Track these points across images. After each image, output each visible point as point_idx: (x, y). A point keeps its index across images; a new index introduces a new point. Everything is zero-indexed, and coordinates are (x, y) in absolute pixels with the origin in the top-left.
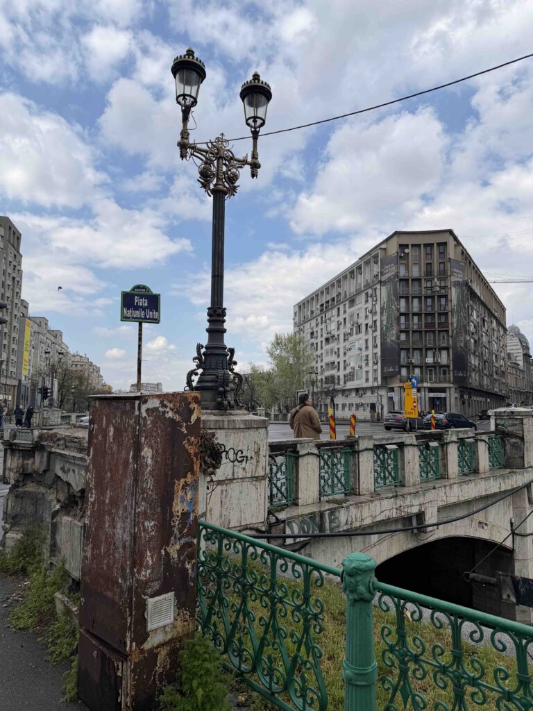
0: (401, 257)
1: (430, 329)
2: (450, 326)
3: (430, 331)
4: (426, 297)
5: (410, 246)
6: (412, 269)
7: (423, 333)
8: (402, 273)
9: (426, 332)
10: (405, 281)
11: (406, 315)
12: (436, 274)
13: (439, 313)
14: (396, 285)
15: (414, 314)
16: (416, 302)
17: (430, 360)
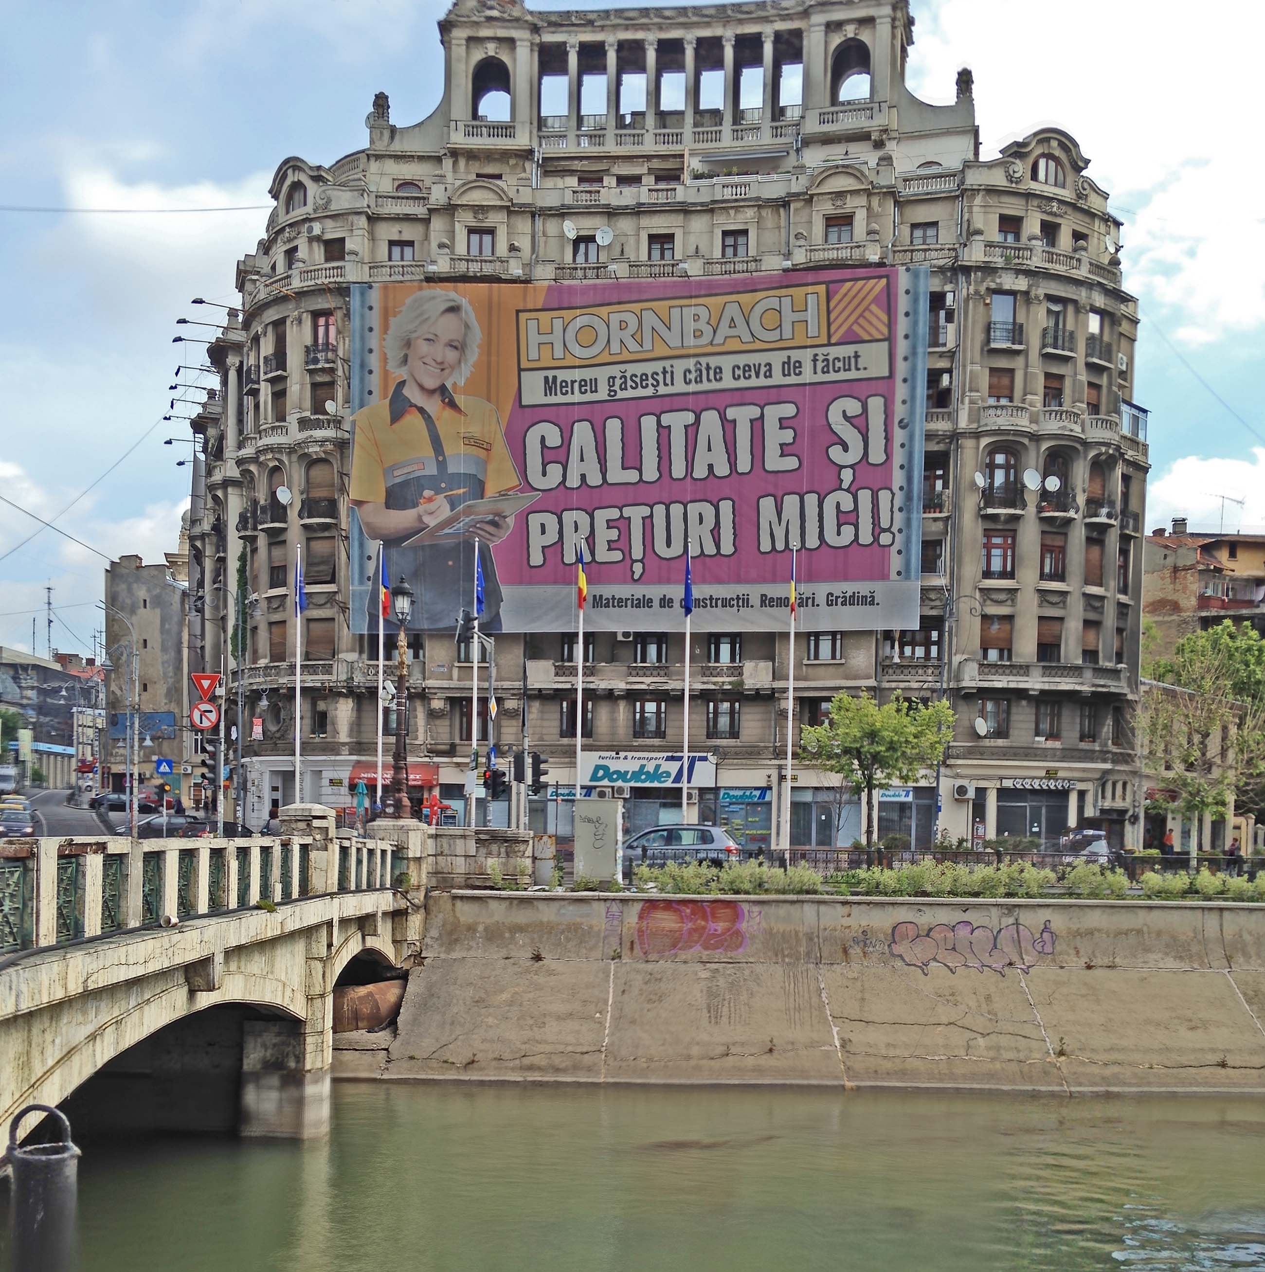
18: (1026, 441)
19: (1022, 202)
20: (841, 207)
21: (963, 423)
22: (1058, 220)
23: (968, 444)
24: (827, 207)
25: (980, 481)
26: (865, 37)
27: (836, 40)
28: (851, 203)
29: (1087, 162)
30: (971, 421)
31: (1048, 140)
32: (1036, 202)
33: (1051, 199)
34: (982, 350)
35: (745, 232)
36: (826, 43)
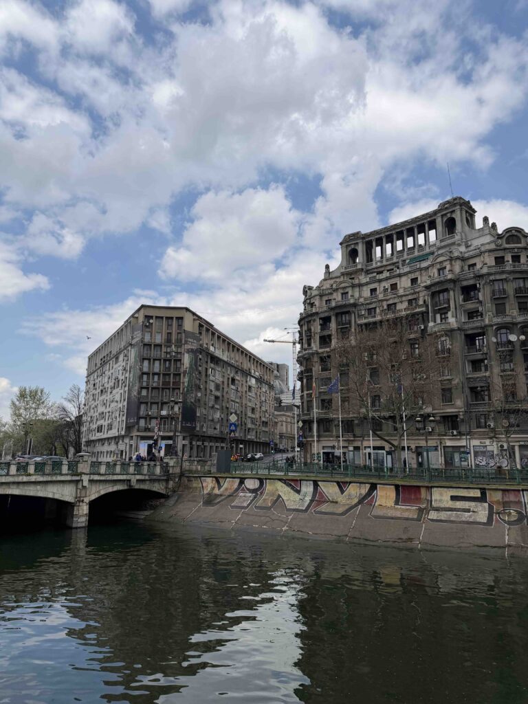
0: (146, 326)
1: (166, 386)
2: (182, 384)
3: (167, 388)
4: (165, 360)
5: (154, 318)
6: (155, 336)
7: (161, 390)
8: (147, 339)
9: (163, 389)
10: (148, 345)
11: (148, 374)
12: (173, 341)
13: (174, 374)
14: (140, 349)
15: (154, 374)
16: (157, 363)
17: (164, 413)
18: (511, 326)
19: (503, 251)
20: (441, 266)
21: (487, 322)
22: (519, 254)
23: (490, 329)
24: (438, 266)
25: (495, 340)
26: (453, 216)
27: (445, 219)
28: (445, 264)
30: (489, 322)
31: (511, 231)
32: (508, 251)
33: (514, 248)
34: (491, 300)
35: (417, 278)
36: (442, 220)
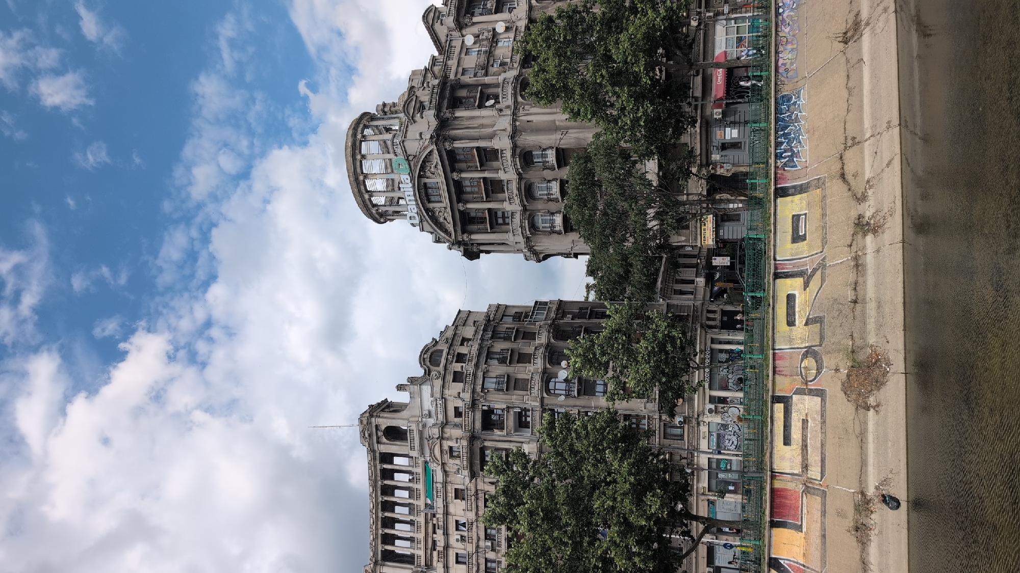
18: (546, 375)
19: (448, 371)
20: (447, 452)
21: (536, 404)
22: (456, 354)
23: (546, 401)
24: (446, 457)
25: (562, 398)
26: (383, 428)
27: (384, 440)
28: (446, 448)
29: (433, 339)
30: (536, 401)
31: (424, 359)
32: (448, 365)
33: (447, 359)
34: (507, 394)
35: (456, 489)
36: (385, 443)
